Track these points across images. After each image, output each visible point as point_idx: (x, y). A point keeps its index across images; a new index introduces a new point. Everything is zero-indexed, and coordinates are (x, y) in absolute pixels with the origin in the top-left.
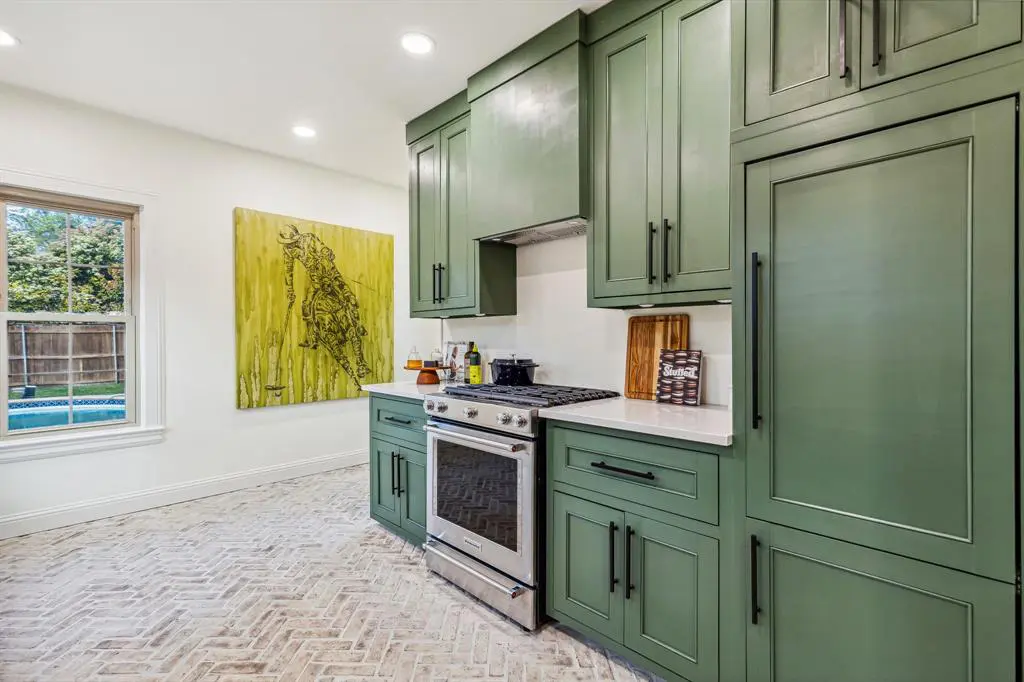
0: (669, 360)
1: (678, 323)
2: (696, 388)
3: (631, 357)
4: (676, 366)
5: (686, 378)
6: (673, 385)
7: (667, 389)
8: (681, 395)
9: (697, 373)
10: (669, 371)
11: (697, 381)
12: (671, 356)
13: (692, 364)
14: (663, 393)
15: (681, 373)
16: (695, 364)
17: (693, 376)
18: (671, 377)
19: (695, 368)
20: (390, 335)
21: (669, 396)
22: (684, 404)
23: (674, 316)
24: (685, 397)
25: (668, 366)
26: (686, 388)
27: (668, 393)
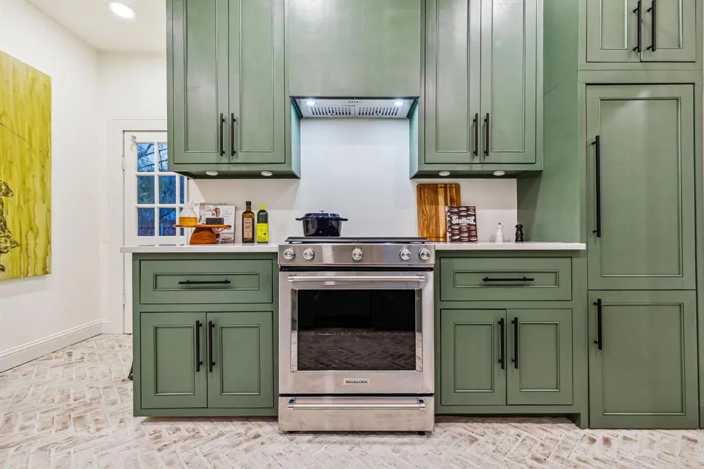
0: (455, 213)
1: (454, 189)
2: (476, 230)
3: (421, 212)
4: (460, 217)
5: (469, 224)
6: (460, 229)
7: (457, 232)
8: (467, 235)
9: (475, 220)
10: (455, 220)
11: (475, 225)
12: (456, 210)
13: (471, 215)
14: (454, 235)
15: (464, 221)
16: (473, 215)
17: (473, 223)
18: (458, 224)
19: (473, 218)
20: (46, 198)
21: (458, 237)
22: (469, 241)
23: (451, 184)
24: (470, 236)
25: (454, 217)
26: (469, 231)
27: (457, 235)
